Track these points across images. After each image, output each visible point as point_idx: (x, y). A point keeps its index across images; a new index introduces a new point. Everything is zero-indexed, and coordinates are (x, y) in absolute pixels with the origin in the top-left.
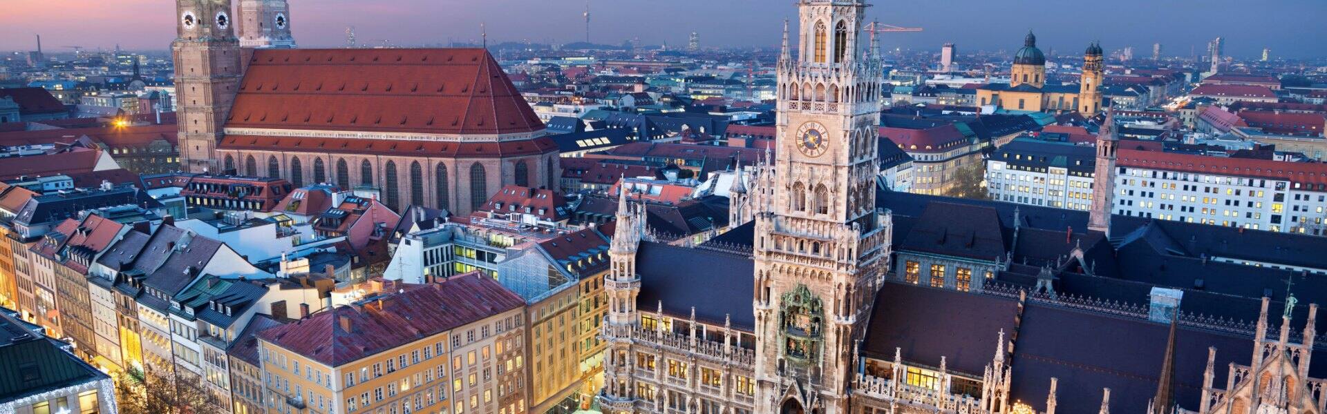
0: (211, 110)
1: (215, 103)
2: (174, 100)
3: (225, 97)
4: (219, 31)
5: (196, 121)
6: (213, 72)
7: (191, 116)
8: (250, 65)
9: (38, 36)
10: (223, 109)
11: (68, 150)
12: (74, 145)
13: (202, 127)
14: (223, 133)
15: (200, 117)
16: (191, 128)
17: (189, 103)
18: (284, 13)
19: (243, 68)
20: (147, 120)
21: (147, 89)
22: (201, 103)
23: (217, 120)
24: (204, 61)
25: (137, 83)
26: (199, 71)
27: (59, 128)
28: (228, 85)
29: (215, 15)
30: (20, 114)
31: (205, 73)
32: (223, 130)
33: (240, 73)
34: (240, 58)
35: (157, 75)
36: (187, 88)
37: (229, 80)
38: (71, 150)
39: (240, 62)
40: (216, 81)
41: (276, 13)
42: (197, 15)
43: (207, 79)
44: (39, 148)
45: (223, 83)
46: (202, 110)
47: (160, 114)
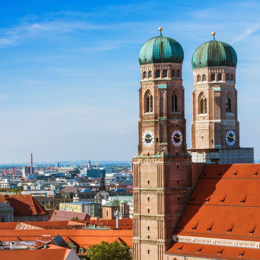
0: (163, 219)
1: (167, 212)
2: (132, 208)
3: (174, 207)
4: (174, 148)
5: (149, 228)
6: (166, 185)
7: (145, 223)
8: (199, 178)
9: (32, 154)
10: (173, 219)
11: (45, 247)
12: (50, 243)
13: (154, 233)
14: (172, 240)
15: (153, 224)
16: (144, 234)
17: (144, 212)
18: (233, 130)
19: (193, 181)
20: (108, 225)
21: (110, 199)
22: (154, 212)
23: (167, 228)
24: (159, 174)
25: (103, 193)
26: (154, 184)
27: (41, 228)
28: (178, 196)
29: (171, 134)
30: (14, 215)
31: (159, 186)
32: (172, 237)
33: (190, 186)
34: (191, 172)
35: (118, 187)
36: (144, 197)
37: (180, 192)
38: (47, 247)
39: (191, 176)
40: (169, 192)
41: (227, 131)
42: (156, 134)
43: (161, 189)
44: (24, 245)
45: (174, 194)
46: (155, 218)
47: (119, 220)
